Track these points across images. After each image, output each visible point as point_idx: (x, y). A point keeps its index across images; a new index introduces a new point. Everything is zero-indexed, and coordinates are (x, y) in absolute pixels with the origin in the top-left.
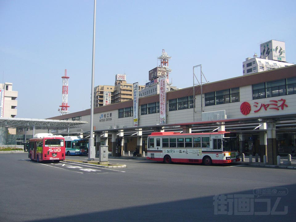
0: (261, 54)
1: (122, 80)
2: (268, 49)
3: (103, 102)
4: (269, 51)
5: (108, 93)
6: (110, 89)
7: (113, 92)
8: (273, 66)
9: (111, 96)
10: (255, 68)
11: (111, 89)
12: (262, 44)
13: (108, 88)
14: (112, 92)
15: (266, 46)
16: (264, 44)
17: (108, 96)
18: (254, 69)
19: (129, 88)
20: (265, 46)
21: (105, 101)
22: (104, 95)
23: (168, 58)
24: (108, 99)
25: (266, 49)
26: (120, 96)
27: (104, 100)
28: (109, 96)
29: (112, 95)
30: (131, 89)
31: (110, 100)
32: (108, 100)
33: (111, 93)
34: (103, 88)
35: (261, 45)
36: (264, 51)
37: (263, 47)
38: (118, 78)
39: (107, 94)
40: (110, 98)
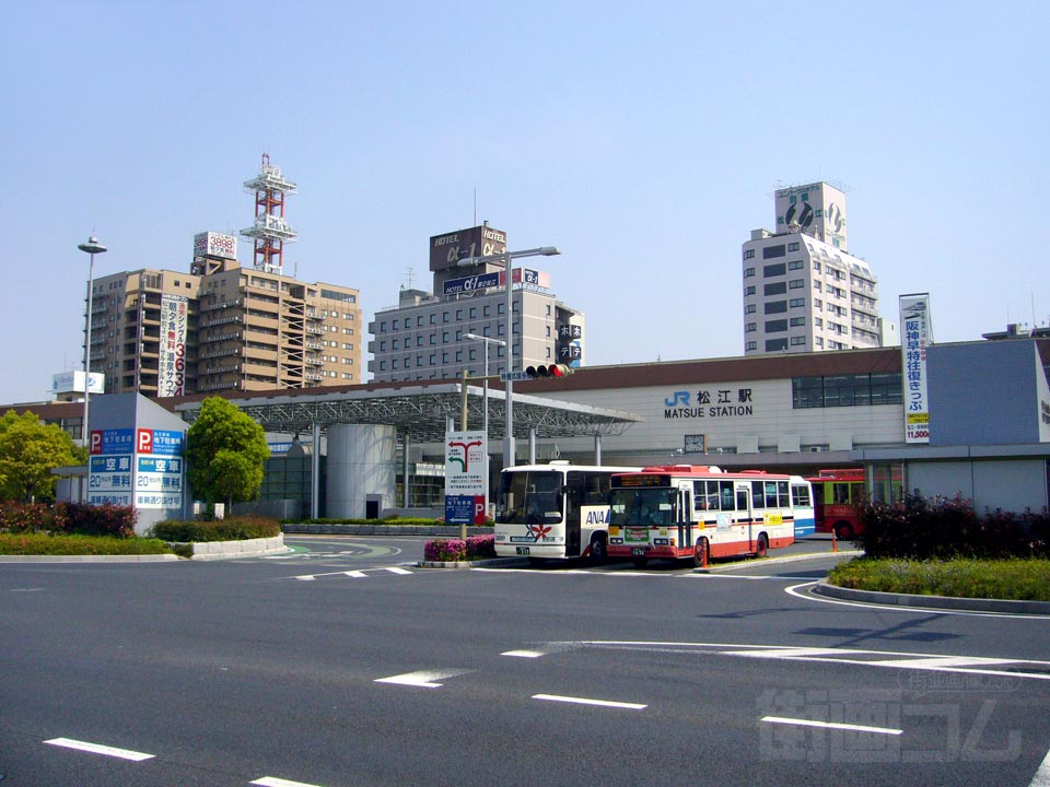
0: (779, 220)
1: (222, 255)
2: (808, 208)
3: (159, 336)
4: (810, 213)
5: (178, 303)
6: (183, 284)
7: (194, 297)
8: (834, 264)
9: (189, 315)
10: (799, 265)
11: (188, 285)
12: (785, 191)
13: (177, 284)
14: (190, 301)
15: (799, 198)
16: (791, 190)
17: (177, 313)
18: (793, 266)
19: (267, 289)
20: (793, 199)
21: (167, 330)
22: (165, 309)
23: (285, 187)
24: (177, 326)
25: (799, 208)
26: (241, 317)
27: (162, 329)
28: (182, 312)
29: (190, 312)
30: (275, 295)
31: (185, 328)
32: (177, 330)
33: (186, 304)
34: (157, 280)
35: (780, 195)
36: (791, 213)
37: (787, 200)
38: (209, 245)
39: (173, 306)
40: (185, 323)
